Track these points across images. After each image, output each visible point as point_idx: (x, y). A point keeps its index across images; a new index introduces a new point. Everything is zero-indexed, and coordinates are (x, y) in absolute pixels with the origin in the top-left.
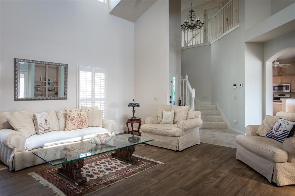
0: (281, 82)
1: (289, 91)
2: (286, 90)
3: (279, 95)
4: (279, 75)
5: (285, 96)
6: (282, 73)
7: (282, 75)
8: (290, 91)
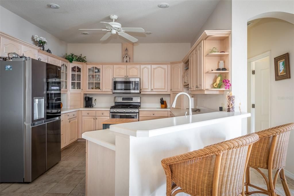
0: (126, 75)
1: (138, 91)
2: (134, 89)
3: (123, 99)
4: (123, 61)
5: (132, 100)
6: (128, 58)
7: (128, 61)
8: (140, 92)
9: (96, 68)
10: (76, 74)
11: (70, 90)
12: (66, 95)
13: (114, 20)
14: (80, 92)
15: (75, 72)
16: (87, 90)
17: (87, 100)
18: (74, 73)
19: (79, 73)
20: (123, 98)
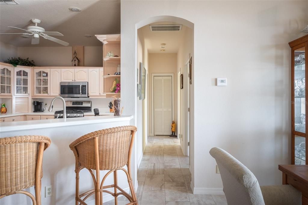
0: (74, 79)
1: (86, 96)
3: (74, 104)
5: (82, 105)
8: (88, 96)
9: (44, 72)
10: (22, 78)
11: (15, 95)
12: (11, 99)
13: (36, 24)
14: (28, 97)
15: (21, 77)
16: (35, 95)
17: (36, 105)
18: (19, 77)
19: (25, 77)
20: (73, 102)
